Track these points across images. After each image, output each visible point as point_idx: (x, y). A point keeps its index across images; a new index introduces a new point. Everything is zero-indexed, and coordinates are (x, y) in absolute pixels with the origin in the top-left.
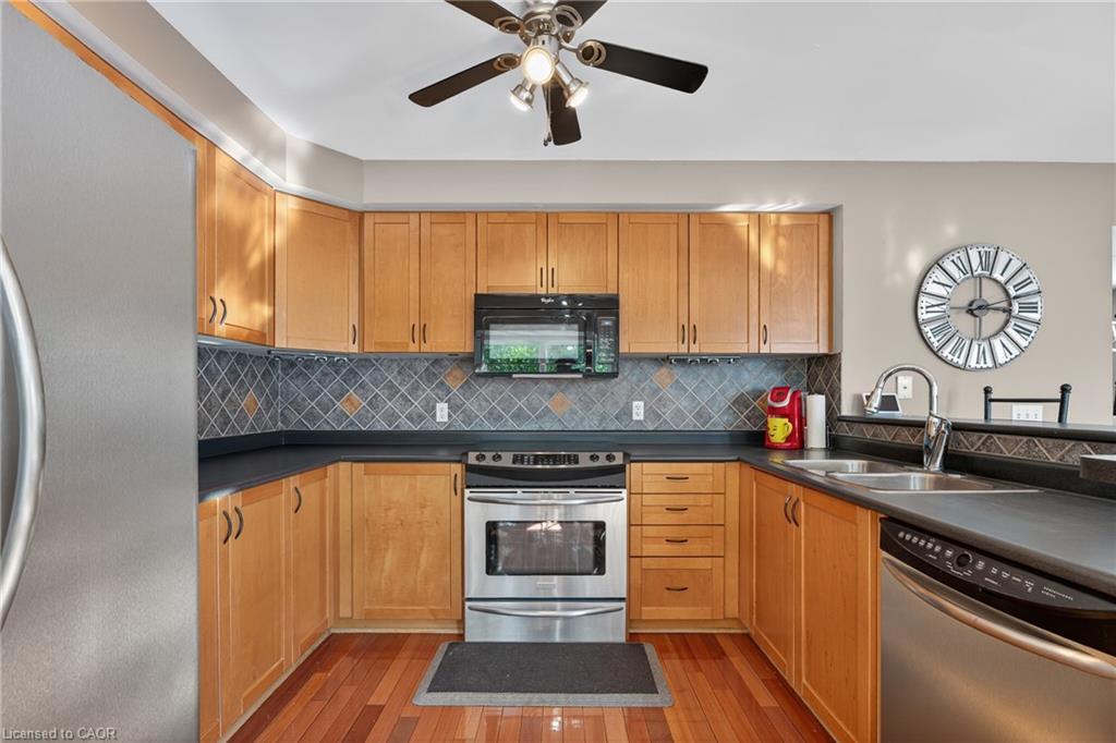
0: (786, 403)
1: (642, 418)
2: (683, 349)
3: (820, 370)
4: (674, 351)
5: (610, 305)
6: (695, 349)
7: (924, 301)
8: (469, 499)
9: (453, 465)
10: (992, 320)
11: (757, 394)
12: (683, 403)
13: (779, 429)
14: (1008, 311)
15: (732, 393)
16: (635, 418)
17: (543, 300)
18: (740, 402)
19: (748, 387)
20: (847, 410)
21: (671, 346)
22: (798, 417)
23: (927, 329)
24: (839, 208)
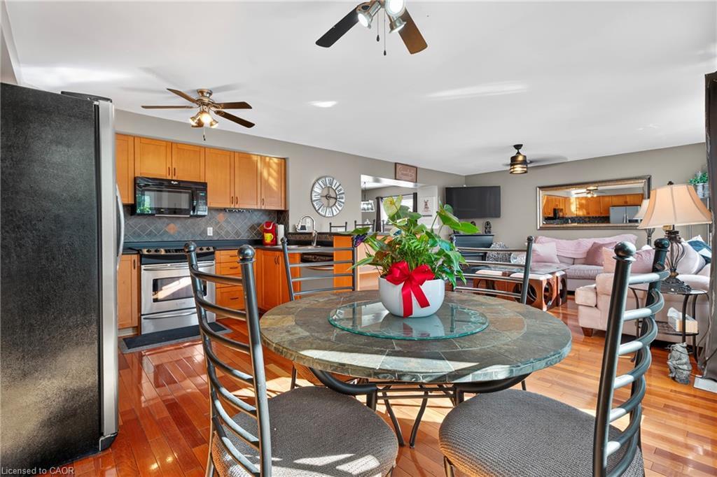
0: (271, 228)
1: (212, 235)
2: (232, 206)
3: (281, 216)
4: (229, 207)
5: (203, 186)
6: (237, 206)
7: (314, 194)
8: (144, 270)
9: (133, 256)
10: (332, 201)
11: (259, 225)
12: (229, 229)
13: (269, 237)
14: (336, 199)
15: (249, 224)
16: (209, 235)
17: (172, 182)
18: (252, 228)
19: (256, 222)
20: (291, 230)
21: (228, 205)
22: (274, 232)
23: (314, 203)
24: (287, 158)
